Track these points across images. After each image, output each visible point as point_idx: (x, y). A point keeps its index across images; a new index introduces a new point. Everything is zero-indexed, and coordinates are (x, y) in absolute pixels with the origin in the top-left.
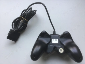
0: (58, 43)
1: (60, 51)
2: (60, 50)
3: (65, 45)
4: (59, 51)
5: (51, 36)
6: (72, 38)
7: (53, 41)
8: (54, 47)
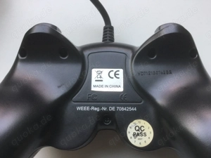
0: (121, 89)
1: (135, 135)
2: (131, 130)
3: (160, 101)
4: (130, 135)
5: (86, 53)
6: (198, 58)
7: (93, 83)
8: (101, 112)
